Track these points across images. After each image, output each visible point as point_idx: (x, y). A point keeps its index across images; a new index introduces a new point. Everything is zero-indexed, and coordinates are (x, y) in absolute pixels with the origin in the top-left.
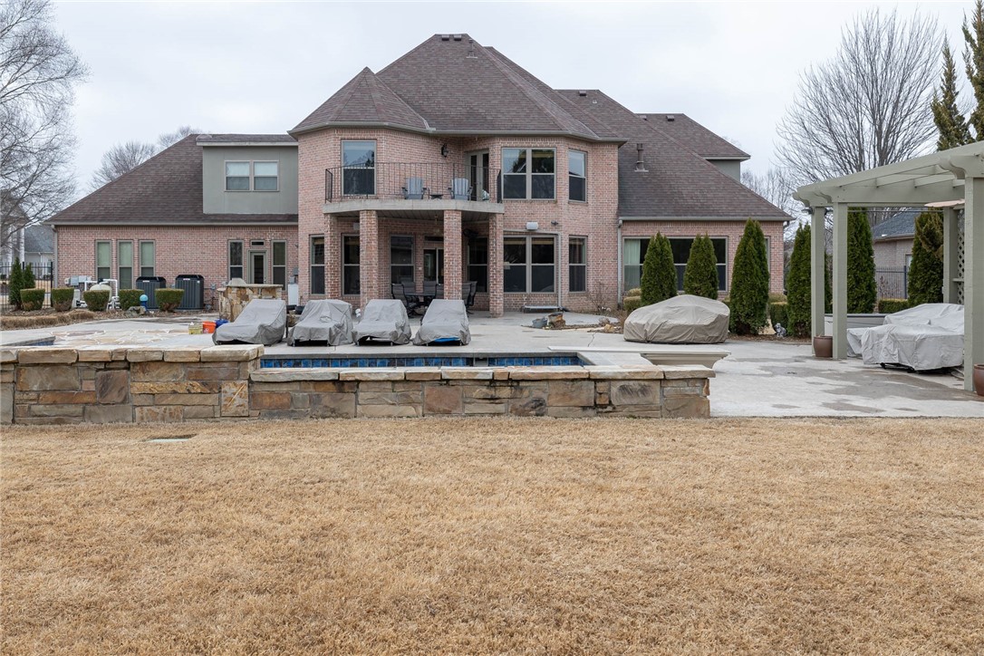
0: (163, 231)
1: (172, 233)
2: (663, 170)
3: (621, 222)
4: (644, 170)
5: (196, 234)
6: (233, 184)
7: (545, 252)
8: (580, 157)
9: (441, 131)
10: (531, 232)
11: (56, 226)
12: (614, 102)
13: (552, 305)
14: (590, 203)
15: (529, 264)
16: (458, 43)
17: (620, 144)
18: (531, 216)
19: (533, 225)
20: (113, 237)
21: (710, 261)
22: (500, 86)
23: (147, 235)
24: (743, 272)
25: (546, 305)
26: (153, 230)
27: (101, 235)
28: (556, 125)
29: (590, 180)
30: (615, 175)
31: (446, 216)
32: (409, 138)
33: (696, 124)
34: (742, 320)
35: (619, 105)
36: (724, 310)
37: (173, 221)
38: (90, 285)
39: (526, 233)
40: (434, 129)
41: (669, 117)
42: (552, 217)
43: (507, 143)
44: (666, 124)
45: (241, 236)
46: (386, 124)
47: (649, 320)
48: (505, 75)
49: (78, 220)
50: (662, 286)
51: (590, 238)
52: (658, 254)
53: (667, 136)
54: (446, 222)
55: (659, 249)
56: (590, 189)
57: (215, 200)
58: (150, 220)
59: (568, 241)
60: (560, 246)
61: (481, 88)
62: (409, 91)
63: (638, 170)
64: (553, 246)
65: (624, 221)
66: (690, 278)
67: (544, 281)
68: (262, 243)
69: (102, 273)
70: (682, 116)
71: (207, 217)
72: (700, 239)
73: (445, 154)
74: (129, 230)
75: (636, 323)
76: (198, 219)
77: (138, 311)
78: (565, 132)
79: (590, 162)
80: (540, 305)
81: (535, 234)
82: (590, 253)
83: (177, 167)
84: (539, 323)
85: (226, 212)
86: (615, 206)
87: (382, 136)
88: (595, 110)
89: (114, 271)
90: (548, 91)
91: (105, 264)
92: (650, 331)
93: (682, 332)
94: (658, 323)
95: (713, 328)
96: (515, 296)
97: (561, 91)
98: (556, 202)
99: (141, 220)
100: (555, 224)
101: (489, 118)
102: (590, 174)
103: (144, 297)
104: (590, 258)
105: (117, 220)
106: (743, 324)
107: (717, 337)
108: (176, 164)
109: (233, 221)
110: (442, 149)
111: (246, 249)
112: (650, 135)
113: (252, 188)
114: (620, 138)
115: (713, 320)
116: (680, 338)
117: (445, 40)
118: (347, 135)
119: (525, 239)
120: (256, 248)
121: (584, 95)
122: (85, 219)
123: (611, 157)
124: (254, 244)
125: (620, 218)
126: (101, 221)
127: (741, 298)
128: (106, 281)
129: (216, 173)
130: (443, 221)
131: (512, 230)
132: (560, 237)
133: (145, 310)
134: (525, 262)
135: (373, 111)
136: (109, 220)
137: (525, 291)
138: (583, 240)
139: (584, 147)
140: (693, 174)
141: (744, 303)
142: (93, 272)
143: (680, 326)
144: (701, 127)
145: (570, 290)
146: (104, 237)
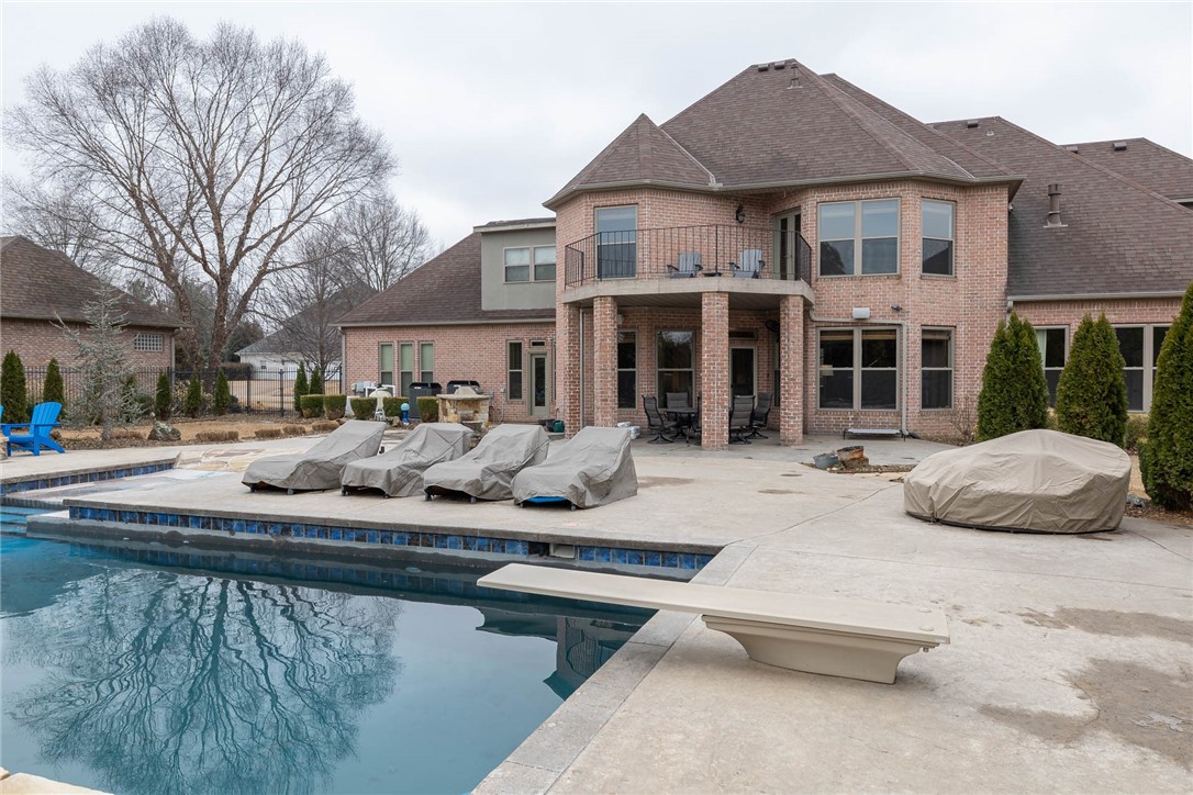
0: (441, 332)
1: (451, 332)
2: (1094, 223)
3: (1010, 304)
4: (1060, 225)
5: (474, 334)
6: (512, 274)
7: (882, 350)
8: (947, 209)
9: (730, 187)
10: (860, 321)
11: (343, 328)
12: (1021, 131)
13: (893, 427)
14: (960, 277)
15: (857, 369)
16: (780, 72)
17: (1013, 188)
18: (860, 300)
19: (861, 312)
20: (394, 338)
21: (1108, 366)
22: (827, 119)
23: (427, 336)
24: (1175, 387)
25: (883, 427)
26: (432, 330)
27: (384, 337)
28: (900, 164)
29: (961, 242)
30: (1002, 233)
31: (705, 301)
32: (685, 199)
33: (1165, 150)
34: (1172, 482)
35: (1030, 134)
36: (1116, 463)
37: (451, 319)
38: (370, 391)
39: (854, 324)
40: (721, 185)
41: (1116, 145)
42: (894, 298)
43: (825, 196)
44: (1112, 156)
45: (520, 335)
46: (647, 181)
47: (941, 480)
48: (836, 105)
49: (362, 321)
50: (1014, 409)
51: (961, 329)
52: (1009, 353)
53: (1107, 170)
54: (705, 308)
55: (1011, 344)
56: (961, 258)
57: (496, 295)
58: (429, 319)
59: (919, 334)
60: (905, 341)
61: (799, 125)
62: (700, 140)
63: (1050, 225)
64: (895, 341)
65: (1015, 303)
66: (1067, 396)
67: (882, 393)
68: (542, 344)
69: (385, 377)
70: (1142, 143)
71: (486, 314)
72: (1091, 324)
73: (740, 218)
74: (409, 331)
75: (916, 483)
76: (476, 317)
77: (391, 422)
78: (912, 172)
79: (962, 216)
80: (874, 427)
81: (867, 324)
82: (959, 352)
83: (468, 259)
84: (823, 461)
85: (505, 308)
86: (1004, 279)
87: (644, 199)
88: (989, 145)
89: (396, 377)
90: (905, 121)
91: (387, 370)
92: (939, 501)
93: (1006, 508)
94: (956, 487)
95: (1084, 501)
96: (834, 415)
97: (937, 126)
98: (899, 277)
99: (420, 319)
100: (898, 309)
101: (801, 163)
102: (961, 235)
103: (405, 406)
104: (960, 360)
105: (398, 320)
106: (1174, 490)
107: (1091, 522)
108: (467, 256)
109: (511, 318)
110: (738, 212)
111: (526, 349)
112: (1077, 172)
113: (532, 278)
114: (1012, 176)
115: (1081, 484)
116: (999, 520)
117: (763, 70)
118: (601, 201)
119: (851, 333)
120: (536, 349)
121: (975, 126)
122: (369, 320)
123: (998, 205)
124: (534, 344)
125: (1009, 298)
126: (383, 321)
127: (1171, 438)
128: (385, 386)
129: (494, 262)
130: (700, 307)
131: (832, 319)
132: (905, 329)
133: (398, 421)
134: (851, 366)
135: (636, 167)
136: (390, 321)
137: (852, 407)
138: (948, 333)
139: (950, 194)
140: (1147, 225)
141: (1177, 449)
142: (377, 377)
143: (999, 495)
144: (1174, 154)
145: (924, 407)
146: (387, 339)
